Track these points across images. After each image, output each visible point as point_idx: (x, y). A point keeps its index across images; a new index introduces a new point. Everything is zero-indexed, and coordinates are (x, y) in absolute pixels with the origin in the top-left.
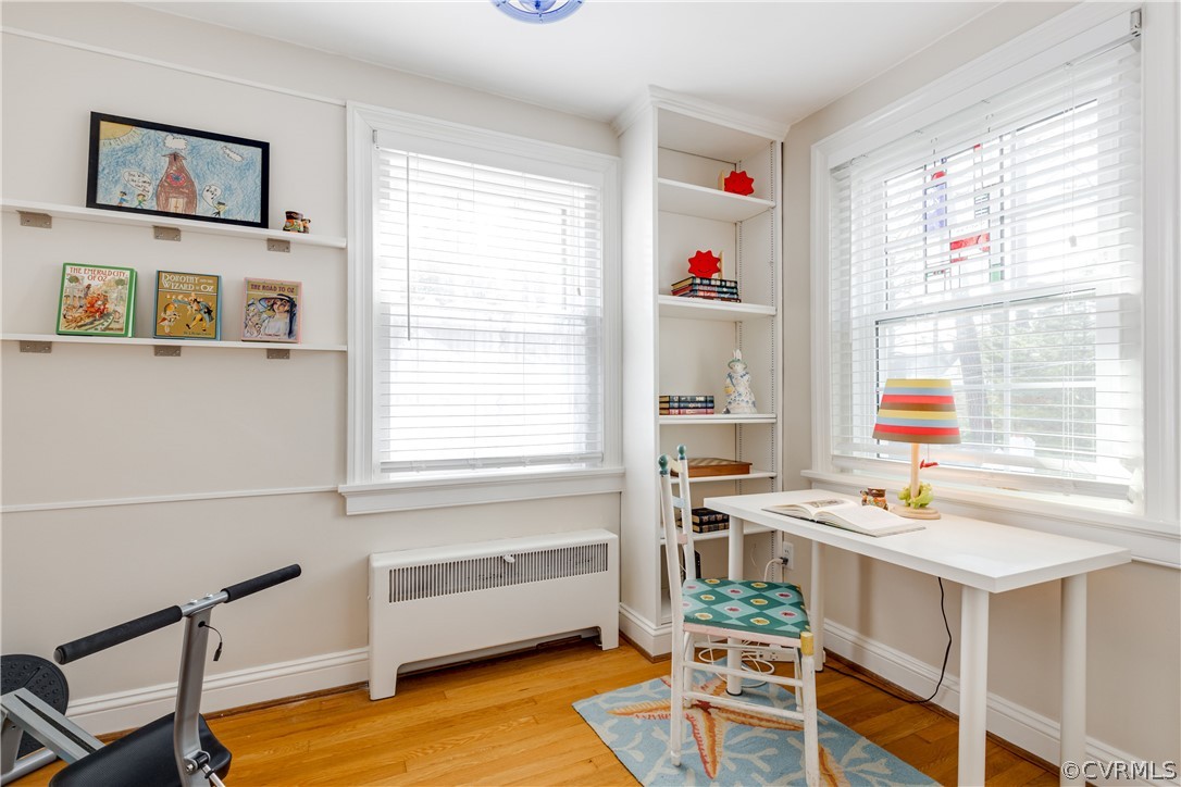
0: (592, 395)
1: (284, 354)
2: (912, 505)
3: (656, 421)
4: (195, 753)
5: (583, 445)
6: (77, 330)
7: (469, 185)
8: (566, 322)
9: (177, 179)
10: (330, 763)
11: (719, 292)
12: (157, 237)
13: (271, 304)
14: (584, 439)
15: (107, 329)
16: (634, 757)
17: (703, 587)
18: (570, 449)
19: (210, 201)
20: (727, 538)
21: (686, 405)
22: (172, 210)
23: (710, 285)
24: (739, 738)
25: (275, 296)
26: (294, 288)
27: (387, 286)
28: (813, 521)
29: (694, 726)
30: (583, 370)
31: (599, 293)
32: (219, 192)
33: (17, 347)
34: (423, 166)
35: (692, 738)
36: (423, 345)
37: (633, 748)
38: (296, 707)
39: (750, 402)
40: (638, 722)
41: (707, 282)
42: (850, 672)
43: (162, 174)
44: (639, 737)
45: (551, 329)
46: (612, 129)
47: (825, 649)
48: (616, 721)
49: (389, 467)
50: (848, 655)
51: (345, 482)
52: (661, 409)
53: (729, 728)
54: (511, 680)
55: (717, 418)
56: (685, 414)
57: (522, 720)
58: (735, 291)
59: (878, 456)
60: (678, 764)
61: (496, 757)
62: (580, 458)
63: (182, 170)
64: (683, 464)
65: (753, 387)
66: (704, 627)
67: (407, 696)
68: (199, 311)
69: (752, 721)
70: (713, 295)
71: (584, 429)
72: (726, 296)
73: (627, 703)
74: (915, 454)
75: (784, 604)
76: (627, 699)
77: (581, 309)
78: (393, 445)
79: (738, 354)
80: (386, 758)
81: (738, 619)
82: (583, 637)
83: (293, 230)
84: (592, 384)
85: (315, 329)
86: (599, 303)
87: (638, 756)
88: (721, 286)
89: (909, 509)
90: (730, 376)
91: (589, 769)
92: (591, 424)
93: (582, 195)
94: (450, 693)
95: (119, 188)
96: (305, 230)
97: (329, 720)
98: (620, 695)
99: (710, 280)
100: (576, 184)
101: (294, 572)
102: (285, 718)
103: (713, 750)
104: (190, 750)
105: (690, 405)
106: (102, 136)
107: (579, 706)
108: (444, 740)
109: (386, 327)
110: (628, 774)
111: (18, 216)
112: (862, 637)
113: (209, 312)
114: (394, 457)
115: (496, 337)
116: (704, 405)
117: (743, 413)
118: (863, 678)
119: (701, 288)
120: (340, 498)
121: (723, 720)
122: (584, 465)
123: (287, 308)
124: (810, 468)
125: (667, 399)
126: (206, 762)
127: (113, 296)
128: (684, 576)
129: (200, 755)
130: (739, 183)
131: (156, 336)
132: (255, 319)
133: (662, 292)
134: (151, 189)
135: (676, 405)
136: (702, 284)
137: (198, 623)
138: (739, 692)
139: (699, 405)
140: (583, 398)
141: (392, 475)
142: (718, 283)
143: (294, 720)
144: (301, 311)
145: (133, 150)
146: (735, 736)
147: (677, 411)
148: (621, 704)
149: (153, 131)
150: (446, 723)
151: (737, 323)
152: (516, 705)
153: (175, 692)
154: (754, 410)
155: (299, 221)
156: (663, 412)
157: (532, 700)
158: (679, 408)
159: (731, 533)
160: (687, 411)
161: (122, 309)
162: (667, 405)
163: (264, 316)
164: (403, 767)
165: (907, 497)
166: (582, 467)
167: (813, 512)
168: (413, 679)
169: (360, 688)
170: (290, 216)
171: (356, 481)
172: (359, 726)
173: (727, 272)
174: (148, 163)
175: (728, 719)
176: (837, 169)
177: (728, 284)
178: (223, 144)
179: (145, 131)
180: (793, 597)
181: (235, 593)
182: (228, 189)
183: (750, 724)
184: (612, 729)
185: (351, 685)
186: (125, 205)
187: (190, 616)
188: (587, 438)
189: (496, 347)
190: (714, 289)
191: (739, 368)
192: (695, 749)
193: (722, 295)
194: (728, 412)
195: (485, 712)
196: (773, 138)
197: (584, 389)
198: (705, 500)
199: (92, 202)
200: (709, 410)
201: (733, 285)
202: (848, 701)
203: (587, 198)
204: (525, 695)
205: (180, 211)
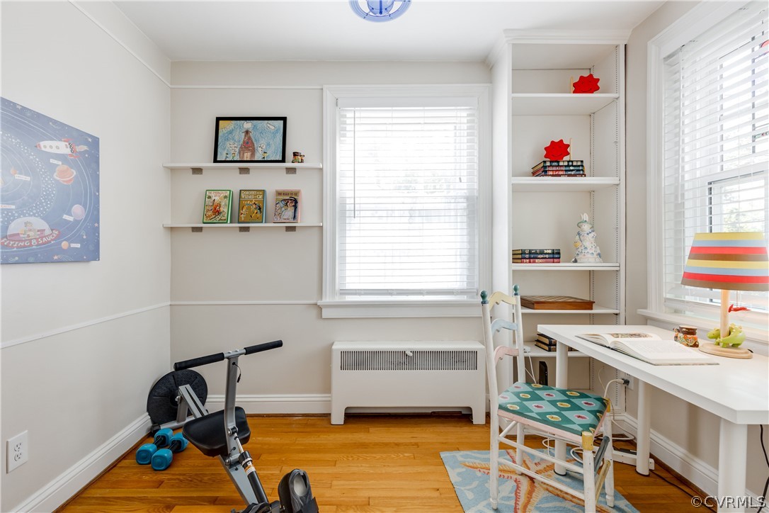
0: (471, 250)
1: (293, 229)
2: (721, 344)
3: (509, 267)
4: (232, 427)
5: (465, 283)
6: (210, 221)
7: (390, 121)
8: (453, 201)
9: (248, 145)
10: (303, 451)
11: (566, 171)
12: (240, 173)
13: (286, 202)
14: (465, 280)
15: (220, 220)
16: (466, 495)
17: (528, 389)
18: (456, 286)
19: (260, 152)
20: (555, 358)
21: (535, 256)
22: (245, 159)
23: (558, 166)
24: (550, 505)
25: (288, 198)
26: (297, 193)
27: (344, 187)
28: (609, 348)
29: (518, 487)
30: (465, 232)
31: (476, 179)
32: (264, 147)
33: (191, 230)
34: (363, 114)
35: (513, 495)
36: (363, 220)
37: (468, 490)
38: (297, 420)
39: (595, 254)
40: (479, 474)
41: (556, 164)
42: (676, 482)
43: (241, 142)
44: (475, 484)
45: (442, 206)
46: (484, 65)
47: (651, 456)
48: (464, 470)
49: (345, 292)
50: (677, 468)
51: (321, 299)
52: (513, 259)
53: (545, 496)
54: (408, 430)
55: (562, 266)
56: (534, 262)
57: (406, 454)
58: (581, 168)
59: (711, 300)
60: (495, 508)
61: (384, 472)
62: (461, 292)
63: (250, 138)
64: (517, 299)
65: (598, 241)
66: (511, 414)
67: (349, 426)
68: (256, 208)
69: (565, 496)
70: (561, 173)
71: (465, 272)
72: (573, 173)
73: (476, 461)
74: (725, 300)
75: (584, 410)
76: (476, 458)
77: (463, 191)
78: (348, 280)
79: (585, 217)
80: (328, 456)
81: (537, 414)
82: (463, 413)
83: (296, 162)
84: (471, 242)
85: (307, 215)
86: (476, 186)
87: (470, 495)
88: (568, 166)
89: (718, 348)
90: (579, 234)
91: (436, 494)
92: (470, 269)
93: (465, 114)
94: (372, 430)
95: (226, 152)
96: (302, 161)
97: (308, 430)
98: (473, 455)
99: (558, 162)
100: (459, 108)
101: (278, 344)
102: (291, 424)
103: (525, 507)
104: (231, 424)
105: (539, 256)
106: (220, 128)
107: (443, 455)
108: (360, 455)
109: (343, 211)
110: (459, 504)
111: (191, 170)
112: (690, 455)
113: (260, 209)
114: (348, 287)
115: (407, 213)
116: (551, 256)
117: (589, 261)
118: (687, 490)
119: (551, 169)
120: (320, 308)
121: (542, 489)
122: (466, 297)
123: (293, 204)
124: (645, 308)
125: (520, 252)
126: (236, 432)
127: (223, 204)
128: (515, 379)
129: (234, 428)
130: (587, 85)
131: (239, 222)
132: (279, 211)
133: (515, 174)
134: (237, 150)
135: (527, 256)
136: (551, 166)
137: (233, 363)
138: (564, 473)
139: (547, 256)
140: (465, 252)
141: (347, 296)
142: (566, 164)
143: (294, 426)
144: (299, 205)
145: (231, 132)
146: (548, 502)
147: (528, 260)
148: (472, 460)
149: (238, 122)
150: (363, 446)
151: (591, 192)
152: (406, 445)
153: (224, 400)
154: (598, 259)
155: (299, 157)
156: (515, 261)
157: (417, 444)
158: (530, 258)
159: (558, 354)
160: (537, 260)
161: (226, 210)
162: (520, 256)
163: (283, 209)
164: (335, 463)
165: (717, 336)
166: (464, 298)
167: (610, 341)
168: (355, 417)
169: (328, 416)
170: (295, 154)
171: (327, 299)
172: (321, 436)
173: (574, 154)
174: (236, 138)
175: (547, 490)
176: (670, 56)
177: (575, 164)
178: (266, 122)
179: (236, 122)
180: (596, 405)
181: (250, 351)
182: (268, 145)
183: (563, 498)
184: (459, 474)
185: (324, 414)
186: (227, 159)
187: (228, 358)
188: (467, 279)
189: (406, 220)
190: (562, 168)
191: (586, 228)
192: (512, 503)
193: (569, 173)
194: (576, 261)
195: (386, 445)
196: (616, 43)
197: (466, 245)
198: (539, 326)
199: (215, 161)
200: (556, 260)
201: (579, 163)
202: (663, 504)
203: (468, 115)
204: (413, 441)
205: (248, 159)
